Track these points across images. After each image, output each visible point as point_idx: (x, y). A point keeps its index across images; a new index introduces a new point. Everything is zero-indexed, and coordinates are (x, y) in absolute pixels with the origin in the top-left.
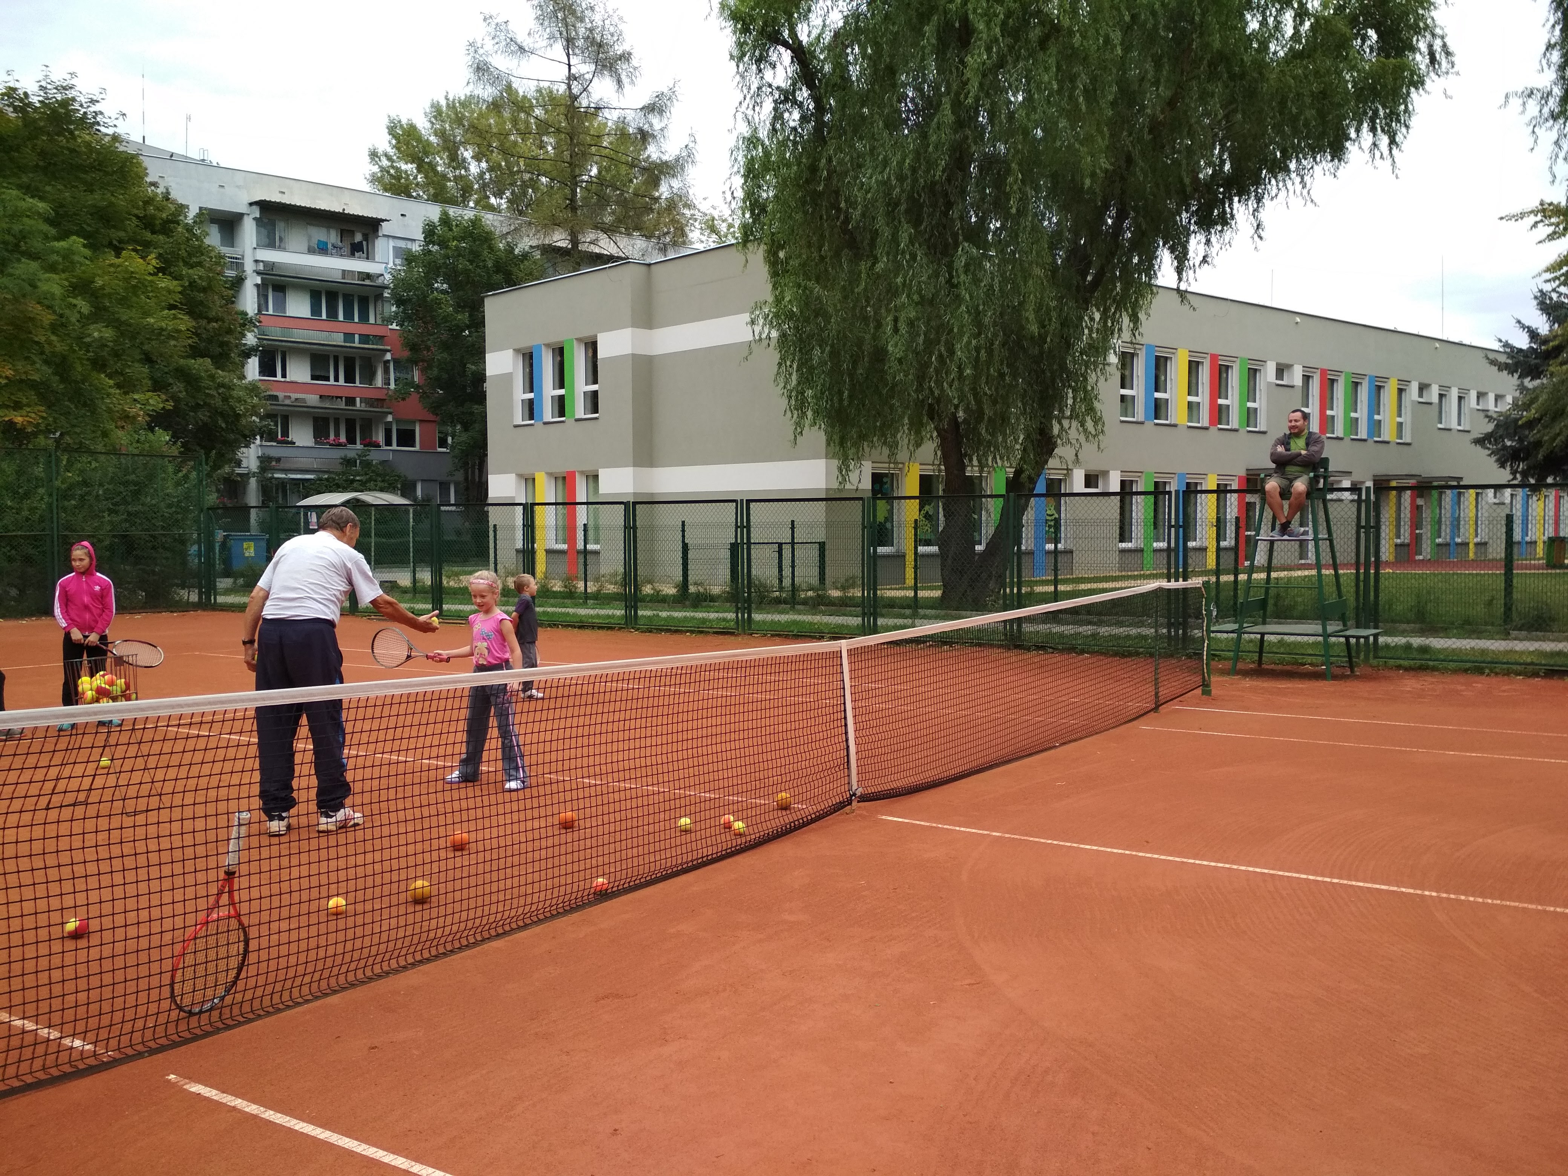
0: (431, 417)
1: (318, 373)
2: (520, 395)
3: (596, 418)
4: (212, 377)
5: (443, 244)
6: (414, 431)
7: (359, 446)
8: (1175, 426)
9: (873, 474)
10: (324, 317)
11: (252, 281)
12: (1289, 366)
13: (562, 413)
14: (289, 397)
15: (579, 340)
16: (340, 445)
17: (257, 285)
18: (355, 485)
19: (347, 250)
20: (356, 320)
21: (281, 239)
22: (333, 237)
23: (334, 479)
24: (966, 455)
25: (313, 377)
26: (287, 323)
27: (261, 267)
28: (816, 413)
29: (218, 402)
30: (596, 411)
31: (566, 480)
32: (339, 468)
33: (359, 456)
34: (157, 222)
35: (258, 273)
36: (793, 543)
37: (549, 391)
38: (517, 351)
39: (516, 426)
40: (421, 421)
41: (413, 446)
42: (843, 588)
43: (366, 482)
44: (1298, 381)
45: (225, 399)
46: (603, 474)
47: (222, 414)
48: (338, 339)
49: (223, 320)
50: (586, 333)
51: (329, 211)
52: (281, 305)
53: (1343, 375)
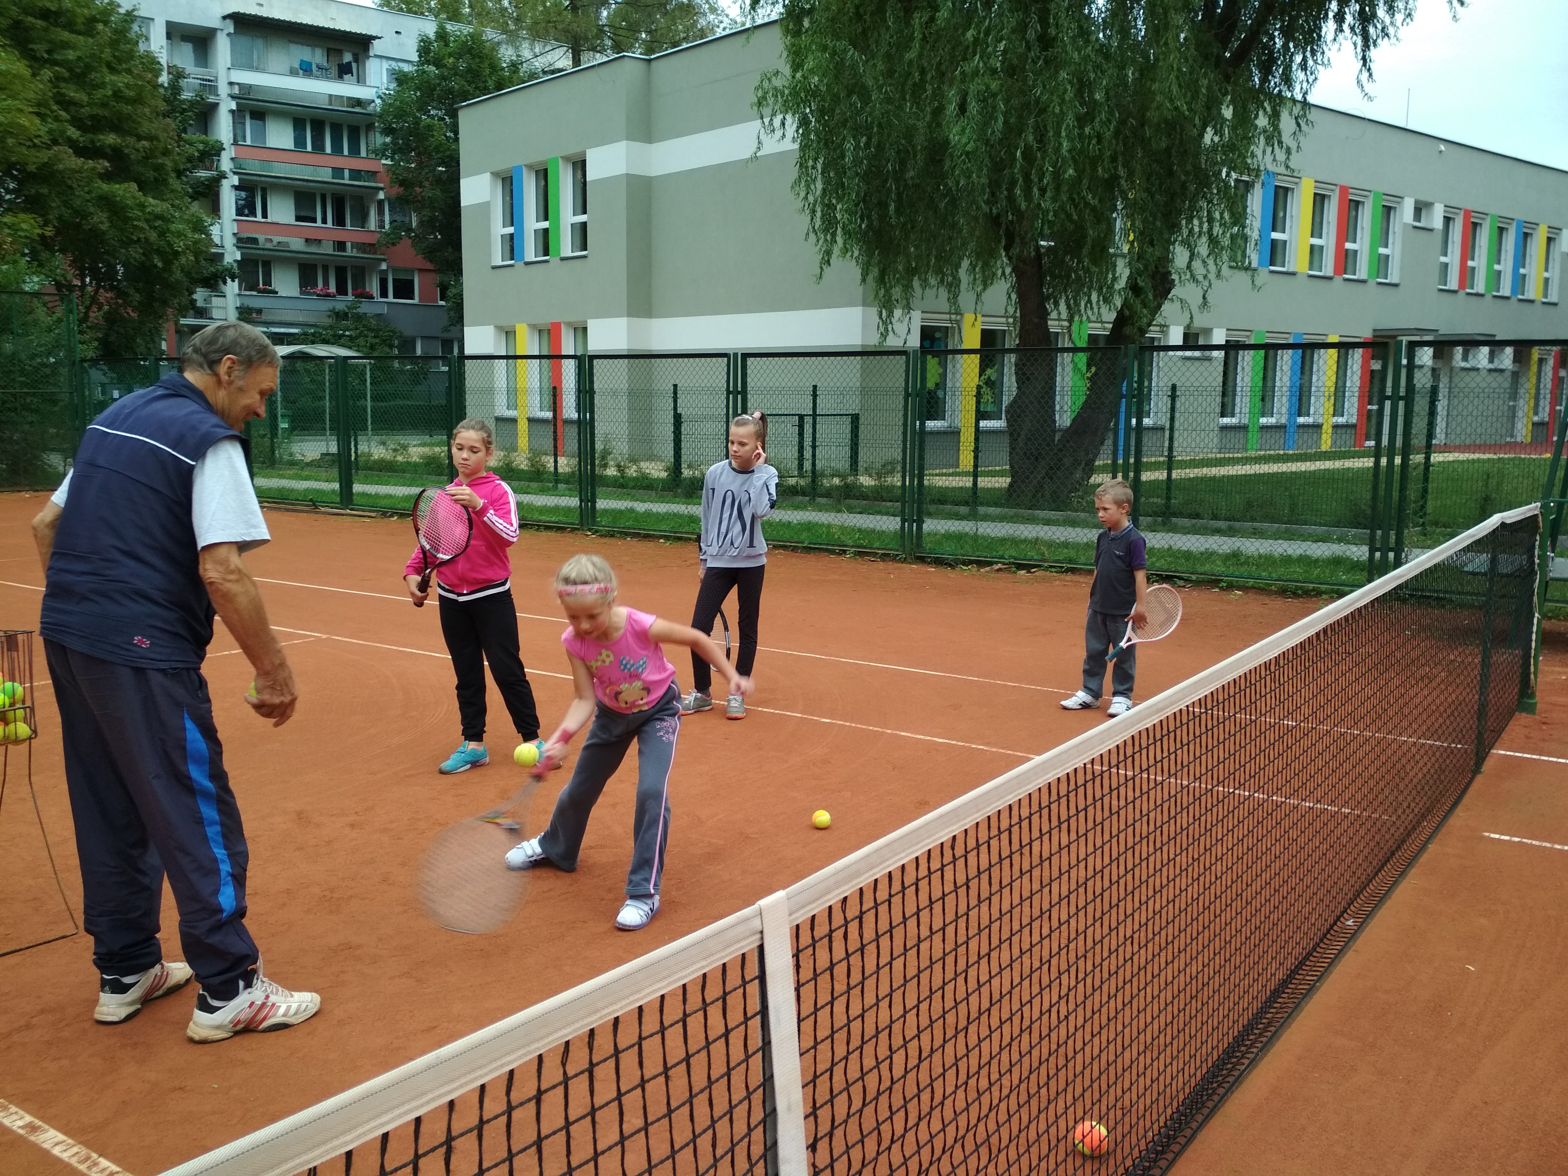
0: (430, 266)
1: (303, 214)
2: (500, 229)
3: (585, 257)
4: (142, 206)
5: (438, 63)
6: (412, 282)
7: (350, 297)
8: (1293, 274)
9: (923, 327)
10: (309, 148)
11: (226, 106)
12: (1429, 205)
13: (546, 252)
14: (271, 240)
15: (566, 159)
16: (328, 295)
17: (232, 112)
18: (342, 341)
19: (334, 71)
20: (346, 152)
21: (259, 58)
22: (317, 57)
23: (321, 334)
24: (1048, 298)
25: (298, 218)
26: (265, 155)
27: (236, 90)
28: (847, 233)
29: (153, 236)
30: (586, 250)
31: (551, 333)
32: (328, 321)
33: (349, 308)
34: (79, 20)
35: (233, 97)
36: (814, 415)
37: (532, 224)
38: (495, 175)
39: (494, 268)
40: (421, 270)
41: (412, 298)
42: (879, 476)
43: (357, 337)
44: (1438, 223)
45: (162, 234)
46: (593, 326)
47: (159, 252)
48: (325, 175)
49: (157, 138)
50: (572, 149)
51: (312, 26)
52: (260, 134)
53: (1489, 219)
